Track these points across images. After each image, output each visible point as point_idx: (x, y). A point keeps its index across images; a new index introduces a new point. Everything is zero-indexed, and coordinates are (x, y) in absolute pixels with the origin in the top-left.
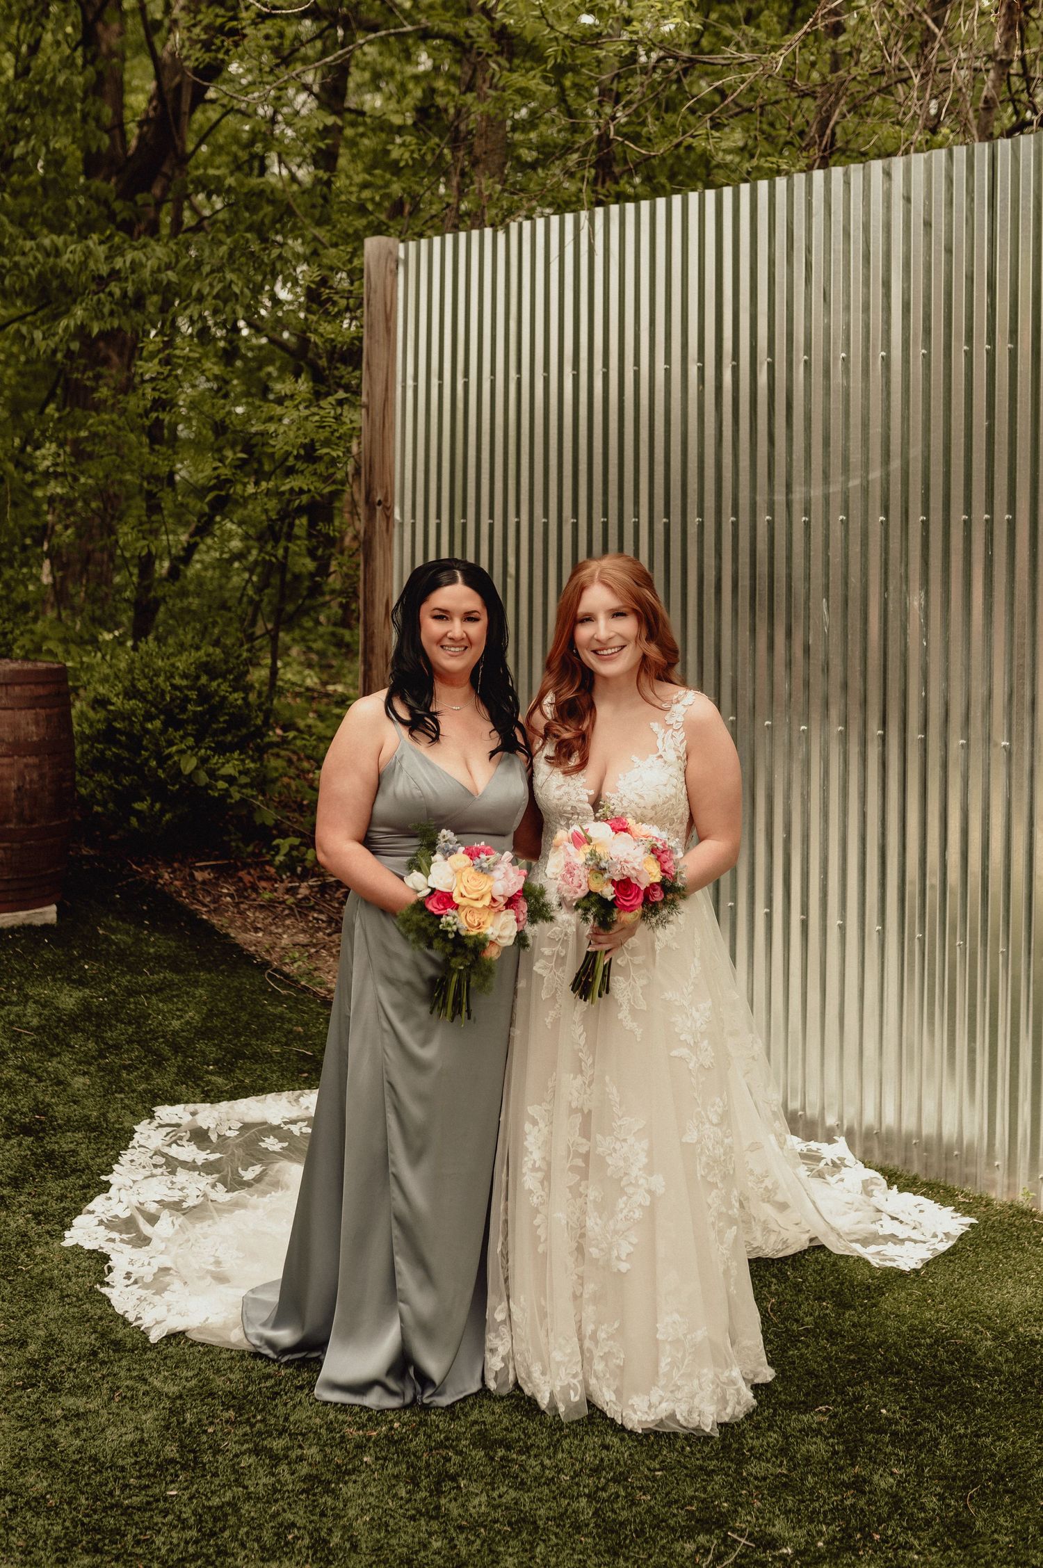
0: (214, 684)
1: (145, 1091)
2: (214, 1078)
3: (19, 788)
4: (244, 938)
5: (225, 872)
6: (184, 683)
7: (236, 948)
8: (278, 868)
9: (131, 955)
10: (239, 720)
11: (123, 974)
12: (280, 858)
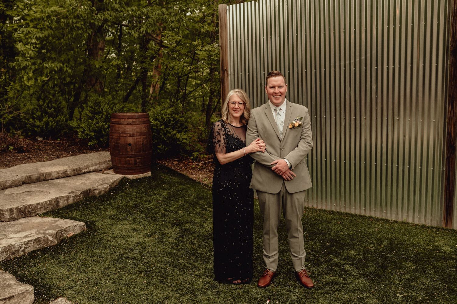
0: (176, 116)
1: (196, 213)
2: (209, 209)
3: (143, 144)
4: (191, 176)
5: (180, 161)
6: (169, 116)
7: (191, 179)
8: (192, 160)
9: (171, 182)
10: (182, 125)
11: (173, 187)
12: (192, 158)
